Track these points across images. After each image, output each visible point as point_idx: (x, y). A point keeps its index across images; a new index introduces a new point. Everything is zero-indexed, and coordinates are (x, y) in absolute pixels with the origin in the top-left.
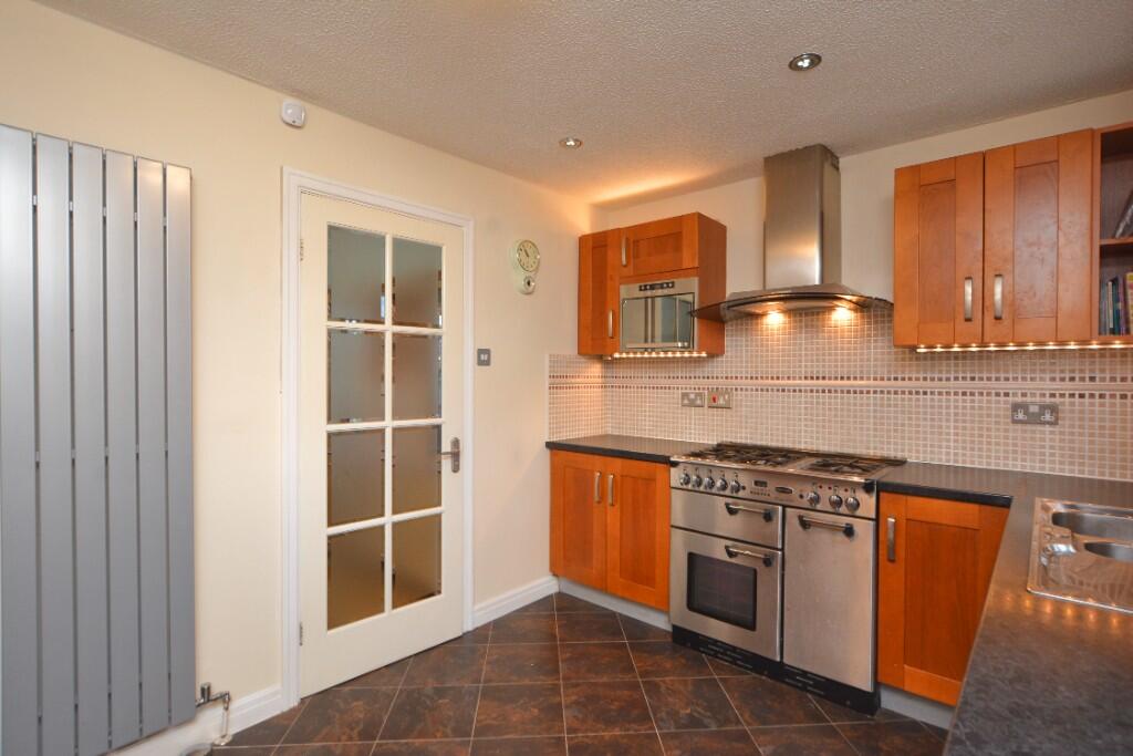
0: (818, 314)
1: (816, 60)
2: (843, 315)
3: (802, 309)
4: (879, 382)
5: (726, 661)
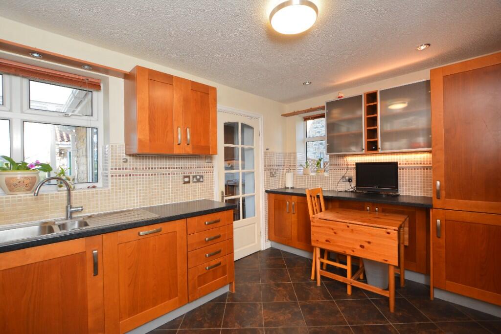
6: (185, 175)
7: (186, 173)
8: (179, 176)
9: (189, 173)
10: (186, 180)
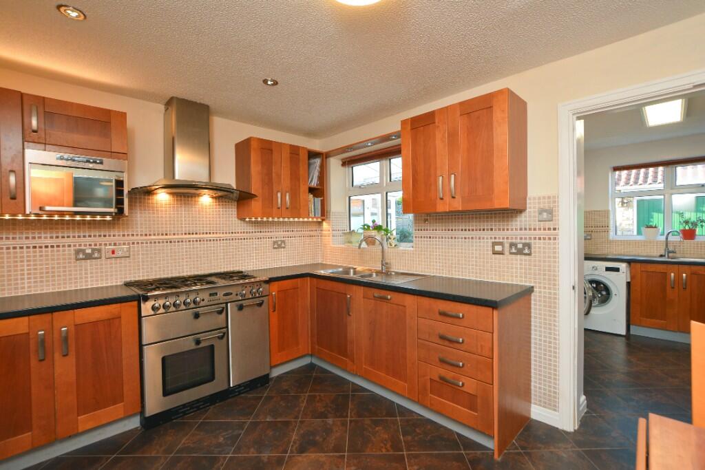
0: (192, 197)
1: (276, 83)
2: (206, 199)
3: (183, 193)
4: (225, 235)
5: (192, 412)
6: (497, 240)
7: (499, 238)
8: (487, 242)
9: (503, 238)
10: (498, 248)
